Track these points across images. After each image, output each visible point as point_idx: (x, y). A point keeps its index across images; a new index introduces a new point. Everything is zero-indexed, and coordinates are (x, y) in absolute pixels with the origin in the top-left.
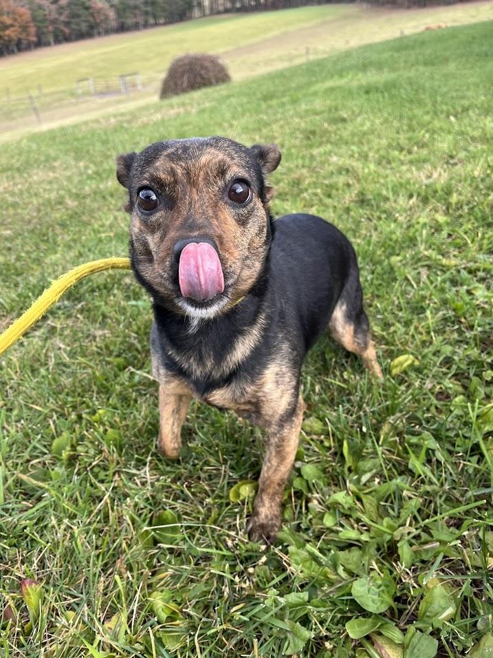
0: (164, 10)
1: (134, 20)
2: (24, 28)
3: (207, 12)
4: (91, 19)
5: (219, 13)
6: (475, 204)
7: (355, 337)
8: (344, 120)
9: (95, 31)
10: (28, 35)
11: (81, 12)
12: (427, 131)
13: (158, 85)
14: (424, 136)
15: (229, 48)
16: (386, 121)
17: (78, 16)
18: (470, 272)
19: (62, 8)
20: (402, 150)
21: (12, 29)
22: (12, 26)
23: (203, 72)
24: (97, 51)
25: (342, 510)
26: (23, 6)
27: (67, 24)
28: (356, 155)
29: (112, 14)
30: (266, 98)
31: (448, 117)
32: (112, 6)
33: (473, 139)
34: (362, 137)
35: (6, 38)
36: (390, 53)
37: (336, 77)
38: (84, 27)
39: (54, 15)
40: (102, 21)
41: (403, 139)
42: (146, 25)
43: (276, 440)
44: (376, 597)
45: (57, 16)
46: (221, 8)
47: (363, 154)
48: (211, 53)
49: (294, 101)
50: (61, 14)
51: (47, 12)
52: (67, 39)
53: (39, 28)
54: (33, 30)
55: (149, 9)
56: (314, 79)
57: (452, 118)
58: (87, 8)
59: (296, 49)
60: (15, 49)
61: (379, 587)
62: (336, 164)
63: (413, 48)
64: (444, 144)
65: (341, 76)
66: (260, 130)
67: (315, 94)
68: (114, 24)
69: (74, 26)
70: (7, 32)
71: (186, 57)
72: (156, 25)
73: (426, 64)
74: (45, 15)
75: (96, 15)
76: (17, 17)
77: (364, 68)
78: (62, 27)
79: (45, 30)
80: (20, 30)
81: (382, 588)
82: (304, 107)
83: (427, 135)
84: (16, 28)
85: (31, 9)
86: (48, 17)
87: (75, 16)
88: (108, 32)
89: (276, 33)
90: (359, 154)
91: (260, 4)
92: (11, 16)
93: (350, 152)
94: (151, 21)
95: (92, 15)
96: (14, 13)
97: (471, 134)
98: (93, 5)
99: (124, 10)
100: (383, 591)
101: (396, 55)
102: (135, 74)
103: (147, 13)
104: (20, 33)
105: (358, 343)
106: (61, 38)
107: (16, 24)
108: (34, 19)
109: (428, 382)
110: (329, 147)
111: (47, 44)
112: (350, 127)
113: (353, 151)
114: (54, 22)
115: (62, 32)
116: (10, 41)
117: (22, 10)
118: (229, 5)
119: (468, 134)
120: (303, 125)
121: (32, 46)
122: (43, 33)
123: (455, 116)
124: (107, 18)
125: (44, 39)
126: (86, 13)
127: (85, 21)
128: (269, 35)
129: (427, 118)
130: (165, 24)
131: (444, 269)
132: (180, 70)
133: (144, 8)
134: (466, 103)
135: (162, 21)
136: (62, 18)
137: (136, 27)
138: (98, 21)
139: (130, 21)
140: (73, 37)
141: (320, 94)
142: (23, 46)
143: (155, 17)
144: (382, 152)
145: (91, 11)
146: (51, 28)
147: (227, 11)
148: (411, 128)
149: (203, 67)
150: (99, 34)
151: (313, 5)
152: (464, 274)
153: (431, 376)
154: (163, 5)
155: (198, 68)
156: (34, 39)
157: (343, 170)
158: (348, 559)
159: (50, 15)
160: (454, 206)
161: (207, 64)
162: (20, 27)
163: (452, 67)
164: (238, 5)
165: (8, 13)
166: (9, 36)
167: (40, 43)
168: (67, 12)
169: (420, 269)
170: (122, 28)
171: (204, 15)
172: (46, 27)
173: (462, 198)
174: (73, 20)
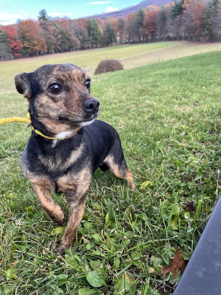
0: (100, 42)
1: (88, 45)
2: (43, 46)
3: (118, 43)
4: (70, 44)
5: (123, 44)
6: (200, 121)
7: (119, 170)
8: (157, 86)
9: (71, 49)
10: (44, 49)
11: (66, 41)
12: (190, 92)
13: (94, 71)
14: (188, 94)
15: (126, 58)
16: (175, 87)
17: (65, 43)
18: (189, 149)
19: (58, 39)
20: (177, 99)
21: (37, 46)
22: (37, 45)
23: (112, 67)
24: (72, 57)
25: (96, 242)
26: (43, 37)
27: (60, 46)
28: (157, 100)
29: (79, 43)
30: (130, 77)
31: (202, 86)
32: (79, 39)
33: (209, 96)
34: (162, 93)
35: (35, 50)
36: (188, 61)
37: (161, 70)
38: (67, 47)
39: (55, 42)
40: (75, 45)
41: (179, 95)
42: (92, 48)
43: (76, 210)
44: (97, 280)
45: (56, 42)
46: (124, 42)
47: (160, 100)
48: (117, 59)
49: (141, 78)
50: (58, 41)
51: (52, 40)
52: (60, 52)
53: (48, 46)
54: (46, 47)
55: (94, 41)
56: (152, 70)
57: (204, 87)
58: (69, 40)
59: (155, 59)
60: (38, 54)
61: (100, 276)
62: (147, 103)
63: (198, 59)
64: (195, 97)
65: (164, 69)
66: (122, 89)
67: (150, 76)
68: (79, 47)
69: (62, 47)
70: (35, 47)
71: (106, 60)
72: (97, 47)
73: (201, 65)
74: (51, 42)
75: (72, 43)
76: (40, 42)
77: (175, 66)
78: (58, 47)
79: (51, 48)
80: (41, 47)
81: (101, 276)
82: (144, 80)
83: (190, 94)
84: (39, 46)
85: (46, 39)
86: (53, 43)
87: (63, 42)
88: (77, 50)
89: (146, 52)
90: (159, 100)
91: (140, 41)
92: (38, 41)
93: (155, 99)
94: (95, 46)
95: (71, 43)
96: (39, 40)
97: (209, 94)
98: (71, 39)
99: (84, 41)
100: (101, 278)
101: (190, 61)
102: (86, 66)
103: (93, 43)
104: (41, 48)
105: (121, 173)
106: (57, 51)
107: (39, 44)
108: (47, 43)
109: (156, 193)
110: (148, 96)
111: (51, 53)
112: (159, 89)
113: (156, 98)
114: (54, 44)
115: (58, 48)
116: (36, 51)
117: (43, 39)
118: (127, 41)
119: (207, 94)
120: (140, 87)
121: (45, 53)
122: (50, 49)
123: (205, 86)
124: (76, 44)
125: (50, 51)
126: (68, 41)
127: (68, 45)
128: (143, 53)
129: (193, 87)
130: (101, 47)
131: (178, 147)
132: (103, 65)
133: (92, 41)
134: (212, 81)
135: (99, 46)
136: (58, 43)
137: (88, 48)
138: (73, 45)
139: (86, 45)
140: (62, 51)
141: (152, 76)
142: (41, 54)
143: (96, 44)
144: (168, 100)
145: (70, 41)
146: (53, 47)
147: (126, 43)
148: (184, 91)
149: (112, 65)
150: (73, 50)
151: (163, 41)
152: (186, 150)
153: (157, 191)
154: (100, 40)
155: (111, 65)
156: (46, 51)
157: (150, 106)
158: (94, 264)
159: (53, 42)
160: (191, 122)
161: (115, 63)
162: (41, 46)
163: (212, 67)
164: (131, 41)
165: (36, 40)
166: (36, 49)
167: (48, 53)
168: (60, 41)
169: (168, 147)
170: (83, 48)
171: (117, 44)
172: (51, 46)
173: (195, 119)
174: (63, 44)
